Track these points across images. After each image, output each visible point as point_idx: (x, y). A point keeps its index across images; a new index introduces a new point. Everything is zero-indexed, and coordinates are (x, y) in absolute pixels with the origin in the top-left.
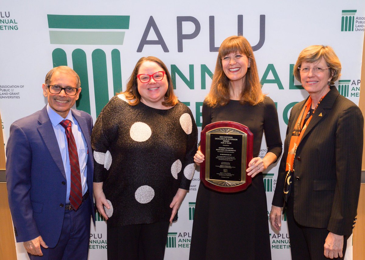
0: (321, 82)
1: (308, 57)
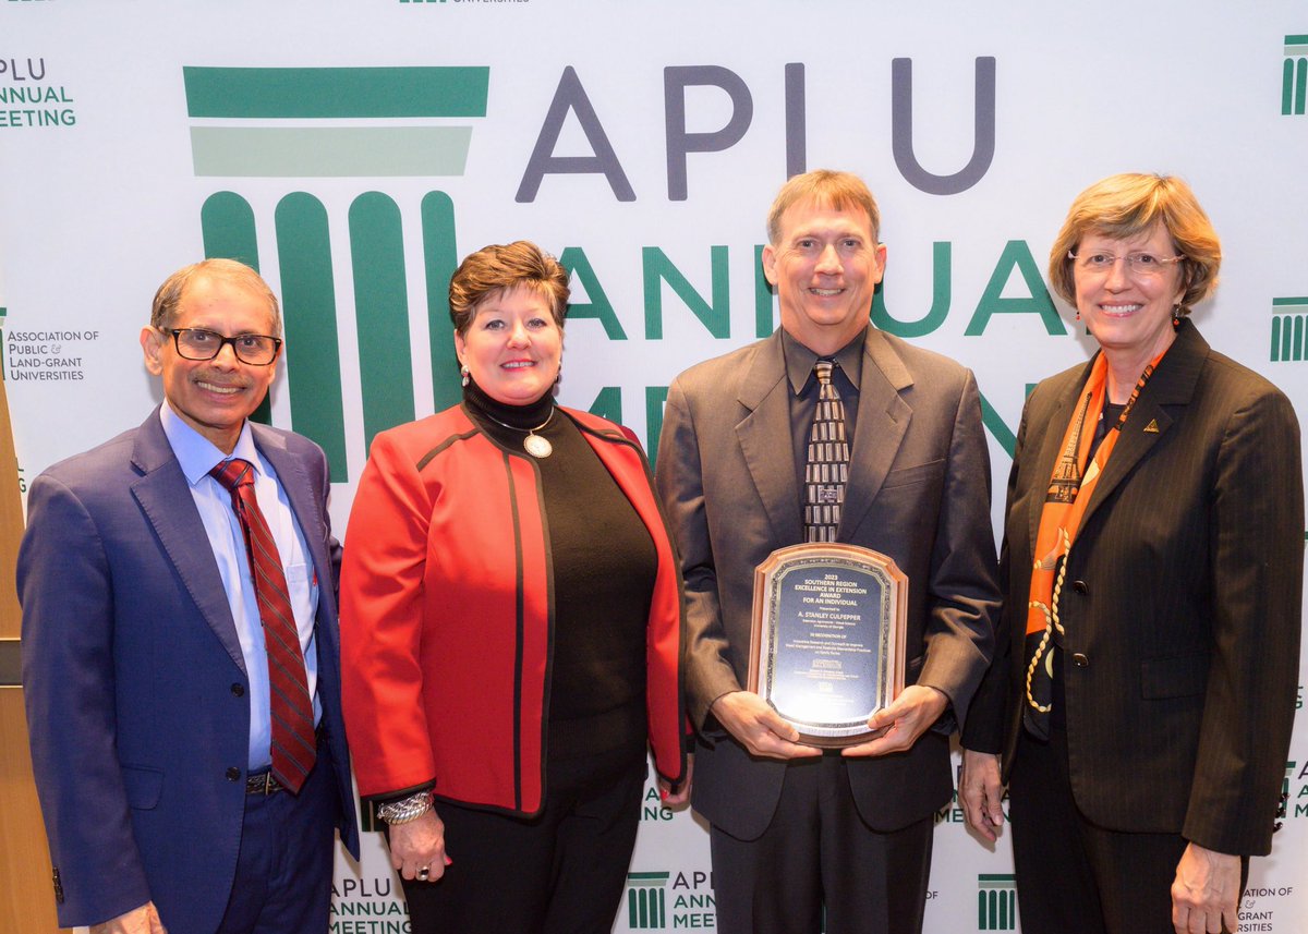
1: (1108, 219)
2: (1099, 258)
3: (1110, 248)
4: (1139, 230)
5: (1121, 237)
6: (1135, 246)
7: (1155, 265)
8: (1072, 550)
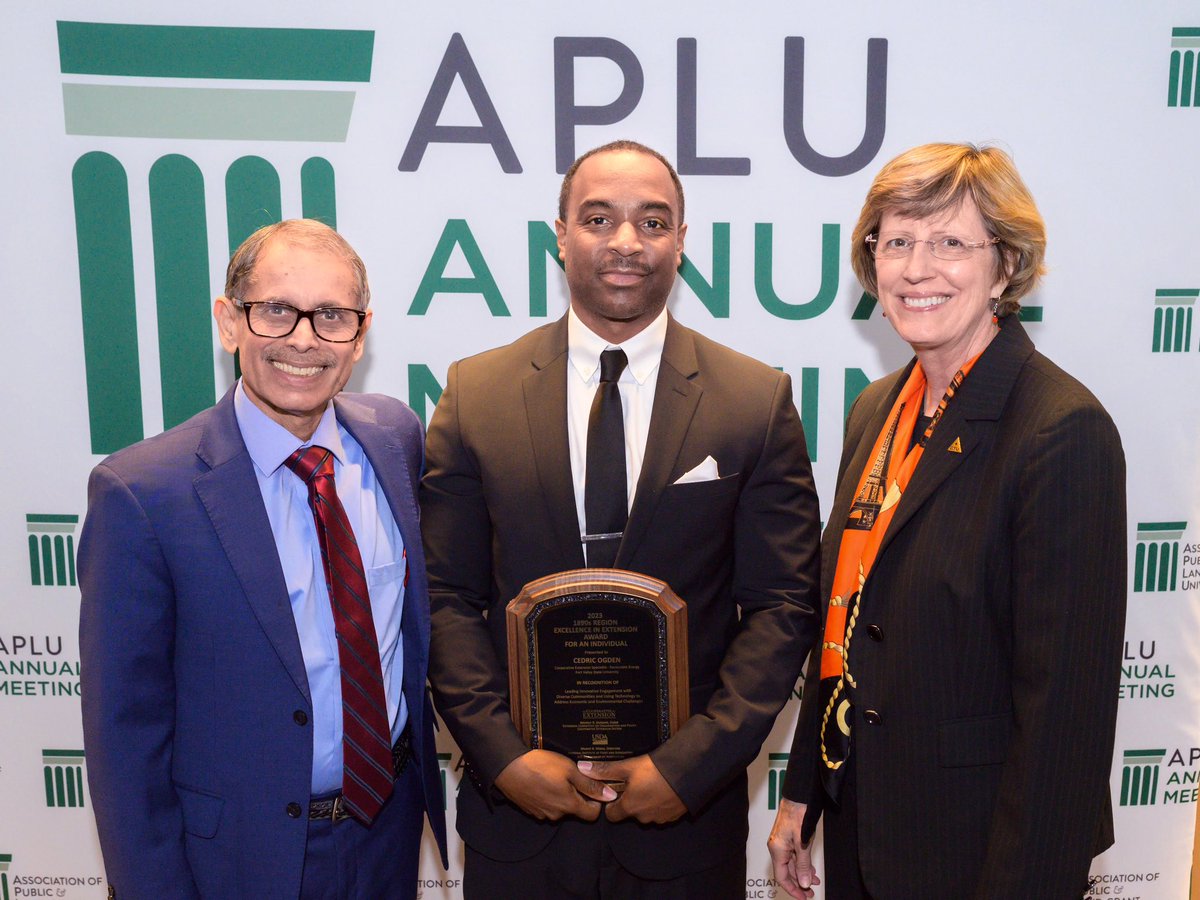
0: (963, 297)
1: (906, 195)
2: (899, 242)
3: (909, 230)
4: (942, 207)
5: (920, 214)
6: (938, 227)
7: (961, 250)
8: (866, 586)
